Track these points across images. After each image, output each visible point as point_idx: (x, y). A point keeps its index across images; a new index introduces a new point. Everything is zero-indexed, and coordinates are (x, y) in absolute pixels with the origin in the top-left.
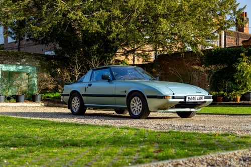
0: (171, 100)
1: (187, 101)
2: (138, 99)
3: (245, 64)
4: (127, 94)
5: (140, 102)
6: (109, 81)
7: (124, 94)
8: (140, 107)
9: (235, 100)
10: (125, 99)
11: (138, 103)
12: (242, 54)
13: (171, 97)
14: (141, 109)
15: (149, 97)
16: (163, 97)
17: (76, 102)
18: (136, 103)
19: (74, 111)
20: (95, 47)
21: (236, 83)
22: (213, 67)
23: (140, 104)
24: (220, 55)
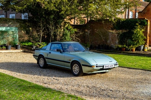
0: (95, 68)
1: (104, 68)
2: (77, 65)
3: (139, 30)
4: (71, 61)
5: (78, 67)
6: (61, 52)
7: (69, 61)
8: (78, 70)
9: (132, 50)
10: (70, 64)
11: (77, 67)
12: (137, 24)
13: (95, 67)
14: (78, 71)
15: (83, 65)
16: (91, 66)
17: (42, 61)
18: (76, 68)
19: (41, 65)
20: (52, 17)
21: (133, 41)
22: (120, 31)
23: (78, 68)
24: (125, 23)
